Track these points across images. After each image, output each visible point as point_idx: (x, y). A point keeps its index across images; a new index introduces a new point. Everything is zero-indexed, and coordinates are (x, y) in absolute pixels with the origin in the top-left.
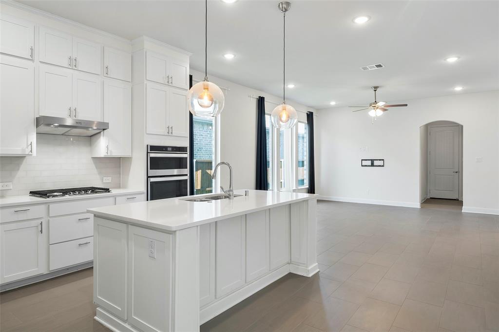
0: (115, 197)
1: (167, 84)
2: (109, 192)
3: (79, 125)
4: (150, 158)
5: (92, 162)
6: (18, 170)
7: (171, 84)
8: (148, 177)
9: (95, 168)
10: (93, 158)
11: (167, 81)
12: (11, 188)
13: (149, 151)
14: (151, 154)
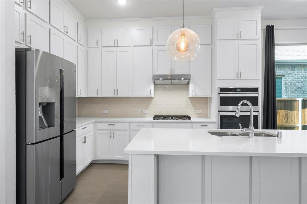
0: (193, 123)
1: (236, 39)
2: (190, 120)
3: (172, 78)
4: (220, 97)
5: (189, 100)
6: (151, 104)
7: (240, 38)
8: (219, 111)
9: (191, 103)
10: (189, 97)
11: (235, 37)
12: (147, 113)
13: (219, 92)
14: (220, 94)
